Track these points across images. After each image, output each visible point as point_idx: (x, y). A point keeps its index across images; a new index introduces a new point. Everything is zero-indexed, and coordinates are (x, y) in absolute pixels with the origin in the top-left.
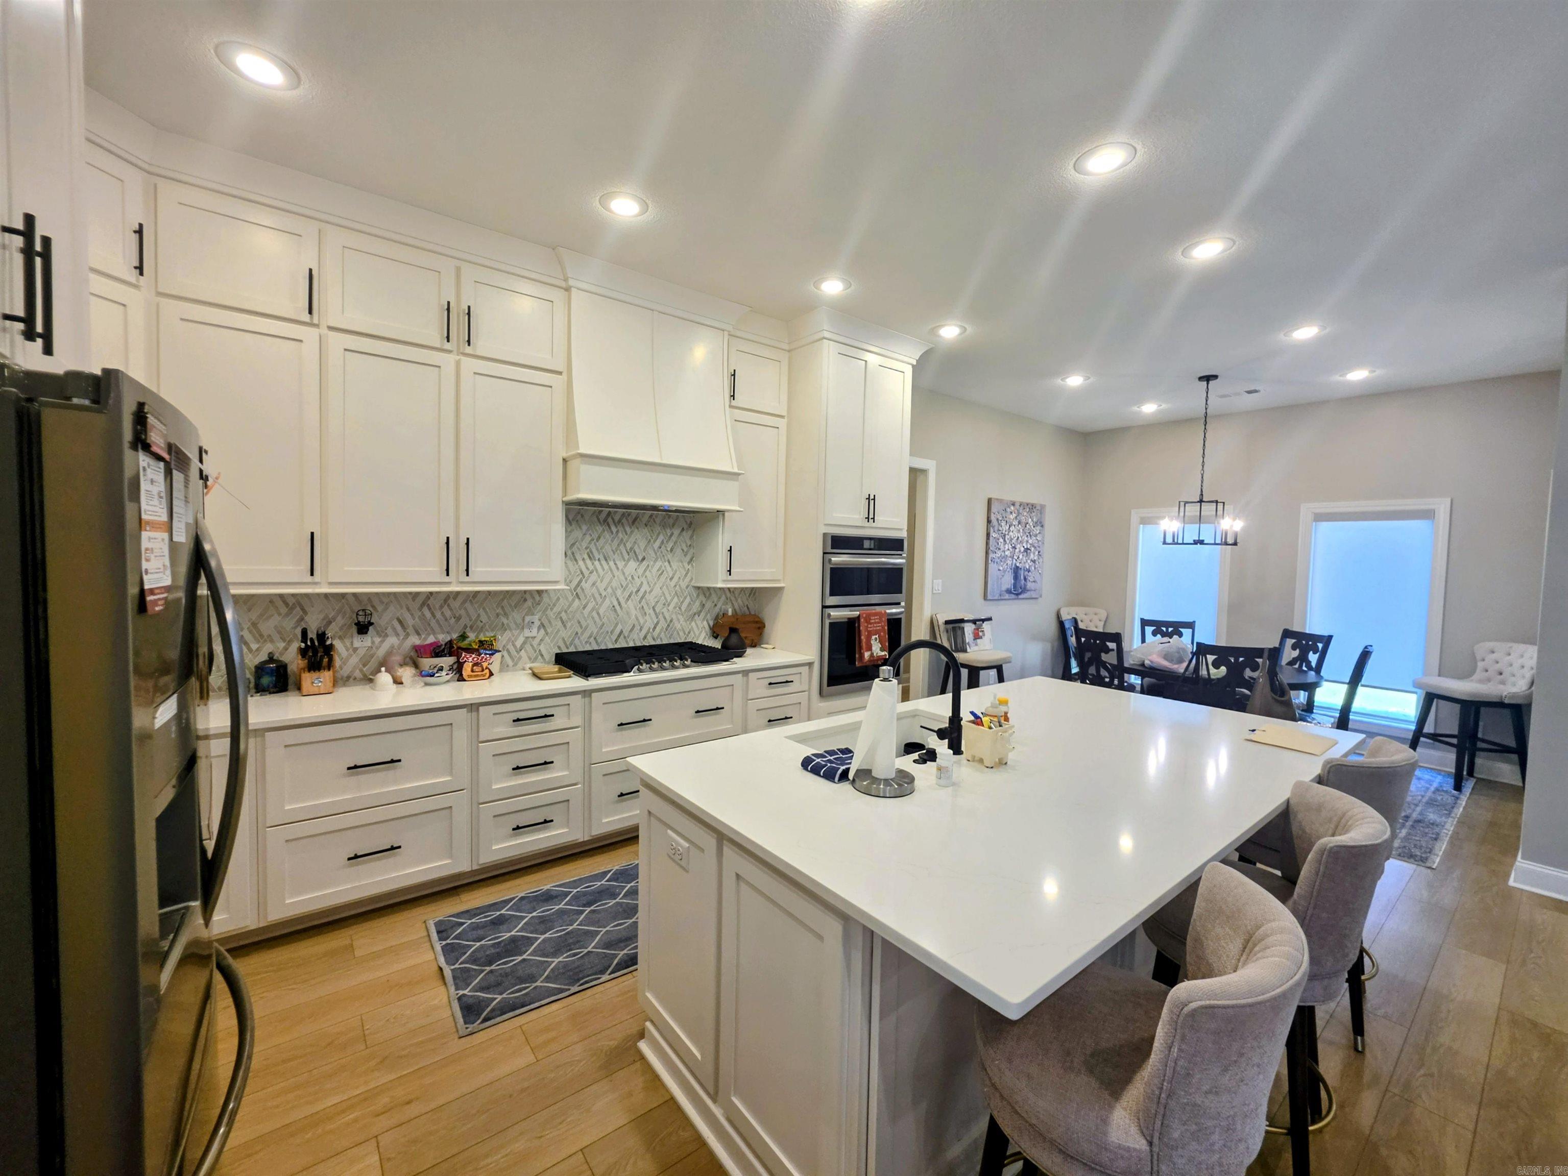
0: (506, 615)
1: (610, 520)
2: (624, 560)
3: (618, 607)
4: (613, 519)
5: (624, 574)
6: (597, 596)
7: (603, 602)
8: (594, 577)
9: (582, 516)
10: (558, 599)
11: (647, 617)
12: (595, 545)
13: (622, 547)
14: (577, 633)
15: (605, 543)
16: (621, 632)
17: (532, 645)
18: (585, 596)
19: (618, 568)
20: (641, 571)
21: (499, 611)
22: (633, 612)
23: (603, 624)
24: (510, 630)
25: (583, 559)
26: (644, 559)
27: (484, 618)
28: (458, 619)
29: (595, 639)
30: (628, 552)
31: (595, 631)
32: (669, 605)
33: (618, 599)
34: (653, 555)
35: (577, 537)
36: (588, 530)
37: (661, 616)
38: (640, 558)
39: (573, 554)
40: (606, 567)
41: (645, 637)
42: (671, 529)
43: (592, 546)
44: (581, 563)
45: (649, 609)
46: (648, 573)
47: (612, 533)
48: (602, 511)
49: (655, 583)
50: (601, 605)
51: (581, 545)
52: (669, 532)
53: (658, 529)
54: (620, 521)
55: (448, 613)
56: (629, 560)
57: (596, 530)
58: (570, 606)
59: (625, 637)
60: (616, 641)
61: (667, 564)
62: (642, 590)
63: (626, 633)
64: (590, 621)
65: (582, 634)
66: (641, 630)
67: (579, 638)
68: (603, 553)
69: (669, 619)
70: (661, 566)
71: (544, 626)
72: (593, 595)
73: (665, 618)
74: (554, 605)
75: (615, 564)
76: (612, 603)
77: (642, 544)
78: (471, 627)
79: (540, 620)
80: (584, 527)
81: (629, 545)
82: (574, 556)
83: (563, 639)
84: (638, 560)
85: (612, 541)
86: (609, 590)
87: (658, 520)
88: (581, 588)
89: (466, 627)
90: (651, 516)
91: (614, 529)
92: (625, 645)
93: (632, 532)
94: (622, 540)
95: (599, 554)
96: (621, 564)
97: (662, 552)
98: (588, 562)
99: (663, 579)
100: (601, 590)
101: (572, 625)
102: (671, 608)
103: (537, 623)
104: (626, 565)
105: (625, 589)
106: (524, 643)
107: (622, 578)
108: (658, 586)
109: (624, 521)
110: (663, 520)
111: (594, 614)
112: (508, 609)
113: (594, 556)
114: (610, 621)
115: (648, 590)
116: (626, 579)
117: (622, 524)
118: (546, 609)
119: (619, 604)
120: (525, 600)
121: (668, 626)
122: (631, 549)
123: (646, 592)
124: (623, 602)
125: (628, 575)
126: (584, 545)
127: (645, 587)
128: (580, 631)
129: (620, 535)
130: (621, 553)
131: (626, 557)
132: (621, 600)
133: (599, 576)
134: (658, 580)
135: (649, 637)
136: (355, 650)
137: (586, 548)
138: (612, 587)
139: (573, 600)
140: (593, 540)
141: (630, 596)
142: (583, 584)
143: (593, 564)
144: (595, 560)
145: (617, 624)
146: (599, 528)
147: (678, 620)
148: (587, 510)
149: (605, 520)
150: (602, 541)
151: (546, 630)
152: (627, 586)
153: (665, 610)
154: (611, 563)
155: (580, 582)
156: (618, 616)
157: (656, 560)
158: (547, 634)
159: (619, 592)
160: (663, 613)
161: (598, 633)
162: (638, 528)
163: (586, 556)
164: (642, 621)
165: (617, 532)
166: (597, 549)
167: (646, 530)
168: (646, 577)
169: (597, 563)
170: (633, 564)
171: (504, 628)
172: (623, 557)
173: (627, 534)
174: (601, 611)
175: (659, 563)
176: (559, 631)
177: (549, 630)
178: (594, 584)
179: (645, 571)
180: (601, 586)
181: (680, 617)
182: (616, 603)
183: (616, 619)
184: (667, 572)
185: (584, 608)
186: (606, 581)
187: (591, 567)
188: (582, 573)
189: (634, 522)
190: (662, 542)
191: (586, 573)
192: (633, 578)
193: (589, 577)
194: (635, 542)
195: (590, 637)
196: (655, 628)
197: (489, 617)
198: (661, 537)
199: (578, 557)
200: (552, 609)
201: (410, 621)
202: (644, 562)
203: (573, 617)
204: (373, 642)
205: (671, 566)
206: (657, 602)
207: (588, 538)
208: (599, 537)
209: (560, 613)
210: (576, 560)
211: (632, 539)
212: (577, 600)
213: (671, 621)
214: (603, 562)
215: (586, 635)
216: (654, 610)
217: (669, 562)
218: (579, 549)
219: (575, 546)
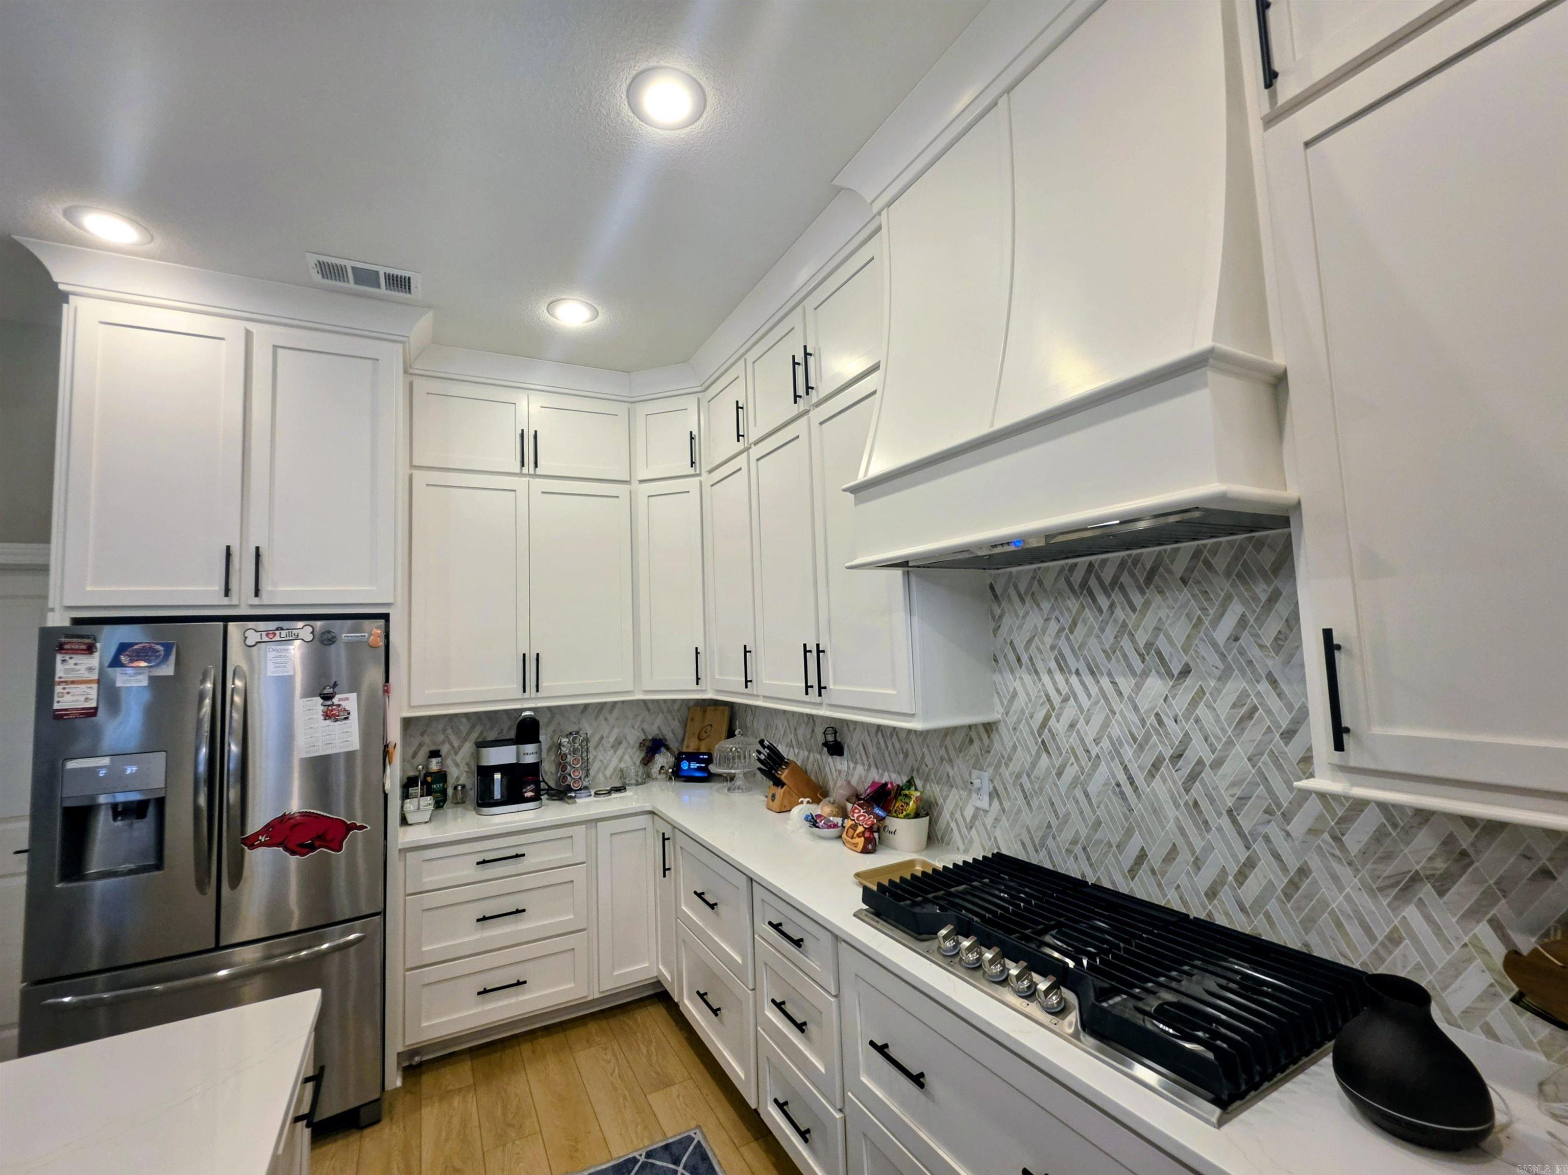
0: (950, 761)
1: (1093, 582)
2: (1134, 674)
3: (1127, 789)
4: (1099, 578)
5: (1136, 708)
6: (1080, 752)
7: (1095, 767)
8: (1070, 711)
9: (1041, 583)
10: (1014, 748)
11: (1213, 836)
12: (1068, 639)
13: (1125, 642)
14: (1049, 826)
15: (1088, 635)
16: (1142, 856)
17: (984, 825)
18: (1058, 748)
19: (1120, 694)
20: (1180, 703)
21: (943, 752)
22: (1171, 812)
23: (1098, 823)
24: (957, 788)
25: (1050, 672)
26: (1186, 671)
27: (928, 760)
28: (906, 755)
29: (1084, 849)
30: (1141, 656)
31: (1084, 832)
32: (1287, 817)
33: (1125, 768)
34: (1213, 658)
35: (1036, 627)
36: (1053, 609)
37: (1259, 847)
38: (1176, 670)
39: (1031, 659)
40: (1094, 690)
41: (1212, 894)
42: (1268, 581)
43: (1062, 643)
44: (1046, 678)
45: (1219, 815)
46: (1201, 710)
47: (1100, 610)
48: (1076, 565)
49: (1230, 743)
50: (1090, 775)
51: (1043, 643)
52: (1262, 591)
53: (1222, 586)
54: (1115, 581)
55: (897, 745)
56: (1145, 674)
57: (1068, 609)
58: (1034, 765)
59: (1153, 872)
60: (1133, 872)
61: (1264, 687)
62: (1191, 757)
63: (1156, 856)
64: (1071, 807)
65: (1060, 829)
66: (1197, 864)
67: (1054, 838)
68: (1085, 658)
69: (1293, 865)
70: (1244, 694)
71: (998, 795)
72: (1073, 749)
73: (1277, 857)
74: (1010, 759)
75: (1114, 683)
76: (1114, 777)
77: (1179, 630)
78: (918, 771)
79: (992, 781)
80: (1046, 605)
81: (1142, 638)
82: (1033, 664)
83: (1028, 828)
84: (1170, 674)
85: (1102, 630)
86: (1105, 743)
87: (1220, 563)
88: (1050, 731)
89: (912, 770)
90: (1197, 554)
91: (1103, 602)
92: (1156, 898)
93: (1147, 604)
94: (1124, 625)
95: (1078, 660)
96: (1126, 684)
97: (1242, 652)
98: (1058, 677)
99: (1254, 733)
100: (1089, 740)
101: (1040, 807)
102: (1298, 826)
103: (987, 787)
104: (1138, 687)
105: (1141, 747)
106: (974, 817)
107: (1132, 717)
108: (1240, 751)
109: (1125, 578)
110: (1236, 558)
111: (1078, 793)
112: (952, 753)
113: (1067, 666)
114: (1112, 818)
115: (1209, 758)
116: (1143, 722)
117: (1122, 588)
118: (998, 766)
119: (1132, 783)
120: (971, 741)
121: (1294, 884)
122: (1149, 645)
123: (1200, 762)
124: (1140, 779)
125: (1147, 712)
126: (1048, 640)
127: (1198, 749)
128: (1054, 823)
129: (1119, 614)
130: (1125, 657)
131: (1138, 666)
132: (1134, 769)
133: (1080, 707)
134: (1238, 736)
135: (1225, 894)
136: (840, 772)
137: (1053, 648)
138: (1110, 737)
139: (1038, 756)
140: (1062, 630)
141: (1156, 766)
142: (1052, 722)
143: (1067, 681)
144: (1070, 672)
145: (1129, 833)
146: (1073, 604)
147: (1335, 878)
148: (1048, 568)
149: (1084, 585)
150: (1080, 630)
151: (1001, 804)
152: (1147, 737)
153: (1274, 830)
154: (1105, 682)
155: (1047, 718)
156: (1131, 810)
157: (1224, 677)
158: (1004, 811)
159: (1128, 752)
160: (1267, 839)
161: (1088, 838)
162: (1161, 592)
163: (1053, 665)
164: (1198, 844)
165: (1112, 606)
166: (1073, 650)
167: (1184, 595)
168: (1197, 721)
169: (1074, 679)
170: (1155, 686)
171: (950, 783)
172: (1129, 666)
173: (1134, 609)
174: (1092, 789)
175: (1234, 687)
176: (1019, 811)
177: (1007, 805)
178: (1072, 726)
179: (1194, 703)
180: (1090, 732)
181: (1345, 872)
182: (1122, 778)
183: (1127, 819)
184: (1269, 712)
185: (1059, 774)
186: (1097, 720)
187: (1065, 689)
188: (1049, 700)
189: (1149, 580)
190: (1243, 622)
191: (1056, 699)
192: (1160, 722)
193: (1062, 708)
194: (1157, 629)
195: (1074, 842)
196: (1242, 876)
197: (933, 760)
198: (1236, 610)
199: (1040, 666)
200: (1007, 765)
201: (872, 750)
202: (1188, 681)
203: (1041, 789)
204: (849, 768)
205: (1280, 695)
206: (1243, 800)
207: (1053, 627)
208: (1074, 624)
209: (1019, 776)
210: (1036, 672)
211: (1150, 620)
212: (1044, 755)
213: (1303, 872)
214: (1088, 679)
215: (1067, 835)
216: (1234, 821)
217: (1273, 682)
218: (1038, 649)
219: (1033, 645)
